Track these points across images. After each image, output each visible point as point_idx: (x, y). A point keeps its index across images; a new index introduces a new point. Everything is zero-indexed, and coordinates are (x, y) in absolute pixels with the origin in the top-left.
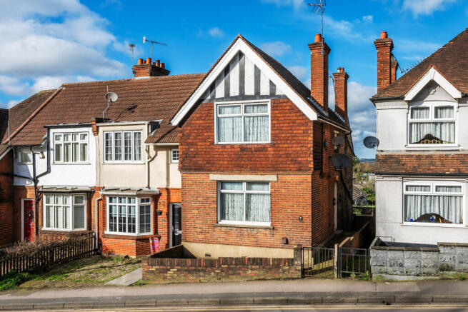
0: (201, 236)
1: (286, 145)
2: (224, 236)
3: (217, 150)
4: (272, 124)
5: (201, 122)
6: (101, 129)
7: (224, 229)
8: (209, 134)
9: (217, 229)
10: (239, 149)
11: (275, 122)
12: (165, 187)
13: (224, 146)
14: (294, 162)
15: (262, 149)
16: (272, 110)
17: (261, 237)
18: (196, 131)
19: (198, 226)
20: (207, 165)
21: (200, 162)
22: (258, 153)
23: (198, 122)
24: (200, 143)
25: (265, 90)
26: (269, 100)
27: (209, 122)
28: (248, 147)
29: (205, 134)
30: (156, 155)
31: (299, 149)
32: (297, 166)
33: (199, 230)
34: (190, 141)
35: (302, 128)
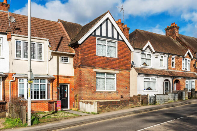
0: (89, 97)
1: (122, 60)
2: (99, 96)
3: (97, 58)
4: (118, 50)
5: (90, 44)
6: (13, 38)
7: (99, 93)
8: (94, 51)
9: (96, 93)
10: (106, 59)
11: (119, 50)
12: (56, 75)
13: (100, 57)
14: (125, 66)
15: (114, 60)
16: (118, 45)
17: (113, 96)
18: (88, 48)
19: (88, 92)
20: (93, 65)
21: (90, 63)
22: (113, 61)
23: (89, 44)
24: (90, 54)
25: (115, 36)
26: (117, 41)
27: (94, 45)
28: (110, 58)
29: (92, 50)
30: (52, 58)
31: (127, 61)
32: (126, 68)
33: (88, 94)
34: (85, 52)
35: (128, 54)
